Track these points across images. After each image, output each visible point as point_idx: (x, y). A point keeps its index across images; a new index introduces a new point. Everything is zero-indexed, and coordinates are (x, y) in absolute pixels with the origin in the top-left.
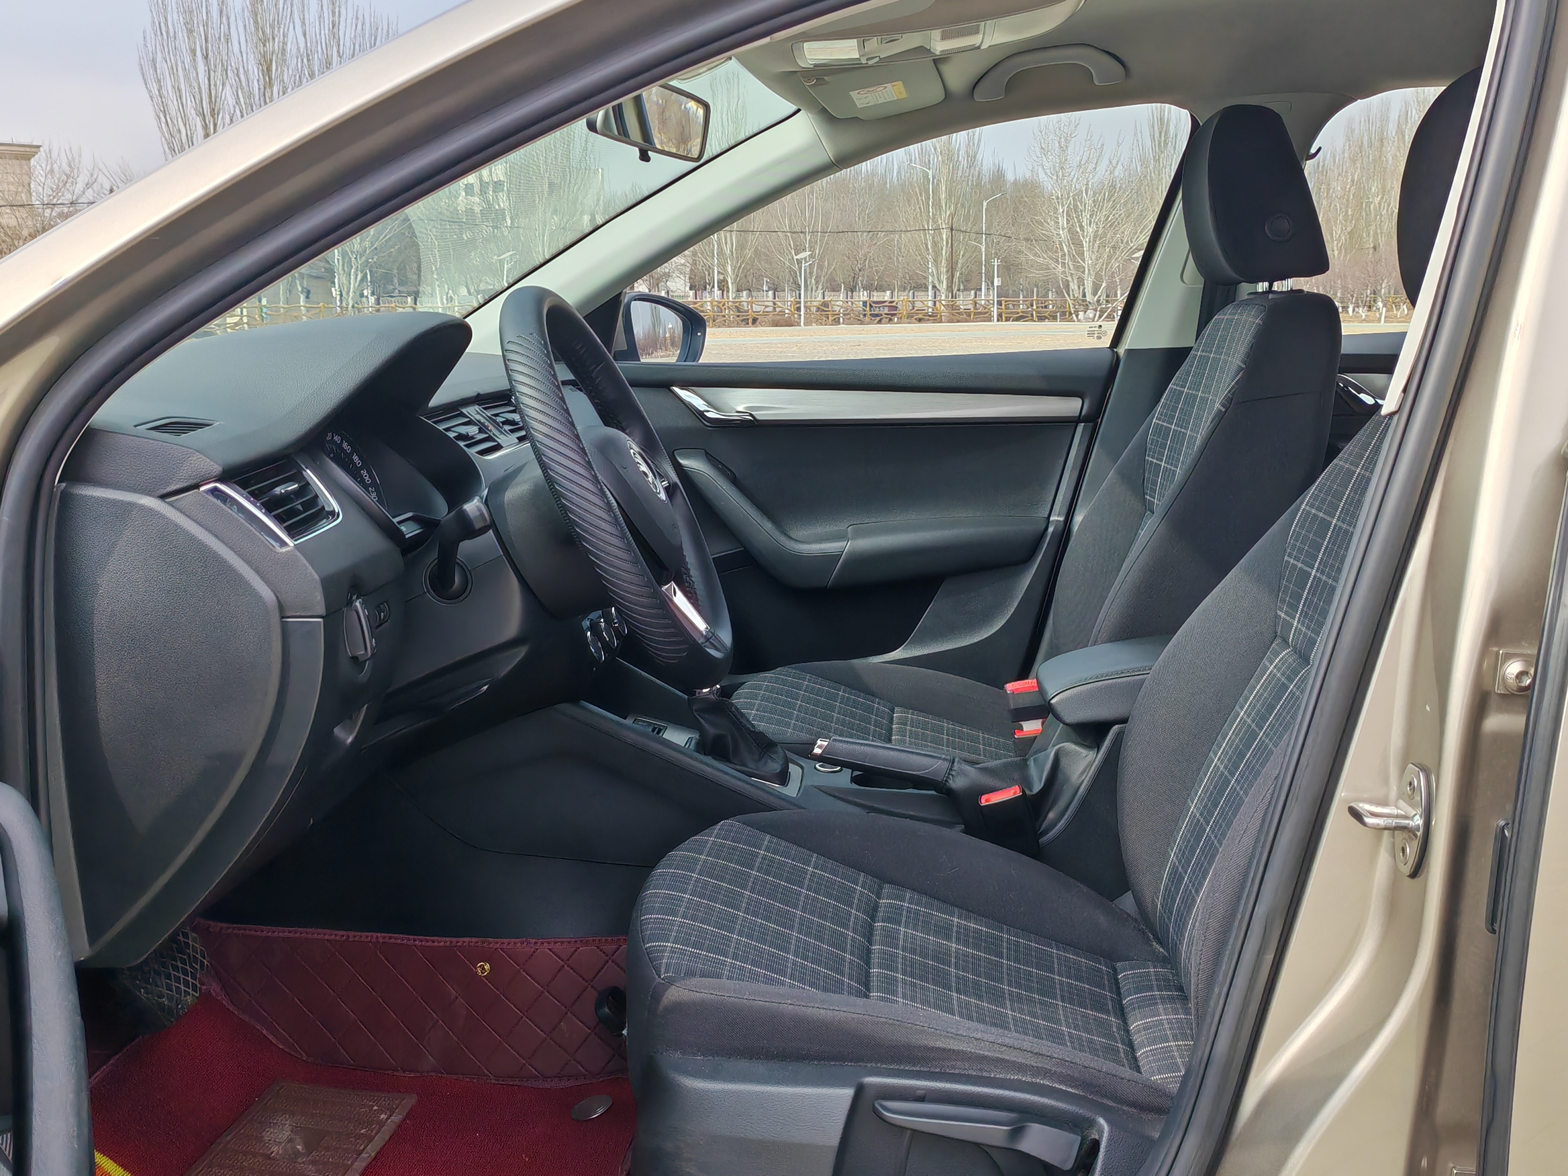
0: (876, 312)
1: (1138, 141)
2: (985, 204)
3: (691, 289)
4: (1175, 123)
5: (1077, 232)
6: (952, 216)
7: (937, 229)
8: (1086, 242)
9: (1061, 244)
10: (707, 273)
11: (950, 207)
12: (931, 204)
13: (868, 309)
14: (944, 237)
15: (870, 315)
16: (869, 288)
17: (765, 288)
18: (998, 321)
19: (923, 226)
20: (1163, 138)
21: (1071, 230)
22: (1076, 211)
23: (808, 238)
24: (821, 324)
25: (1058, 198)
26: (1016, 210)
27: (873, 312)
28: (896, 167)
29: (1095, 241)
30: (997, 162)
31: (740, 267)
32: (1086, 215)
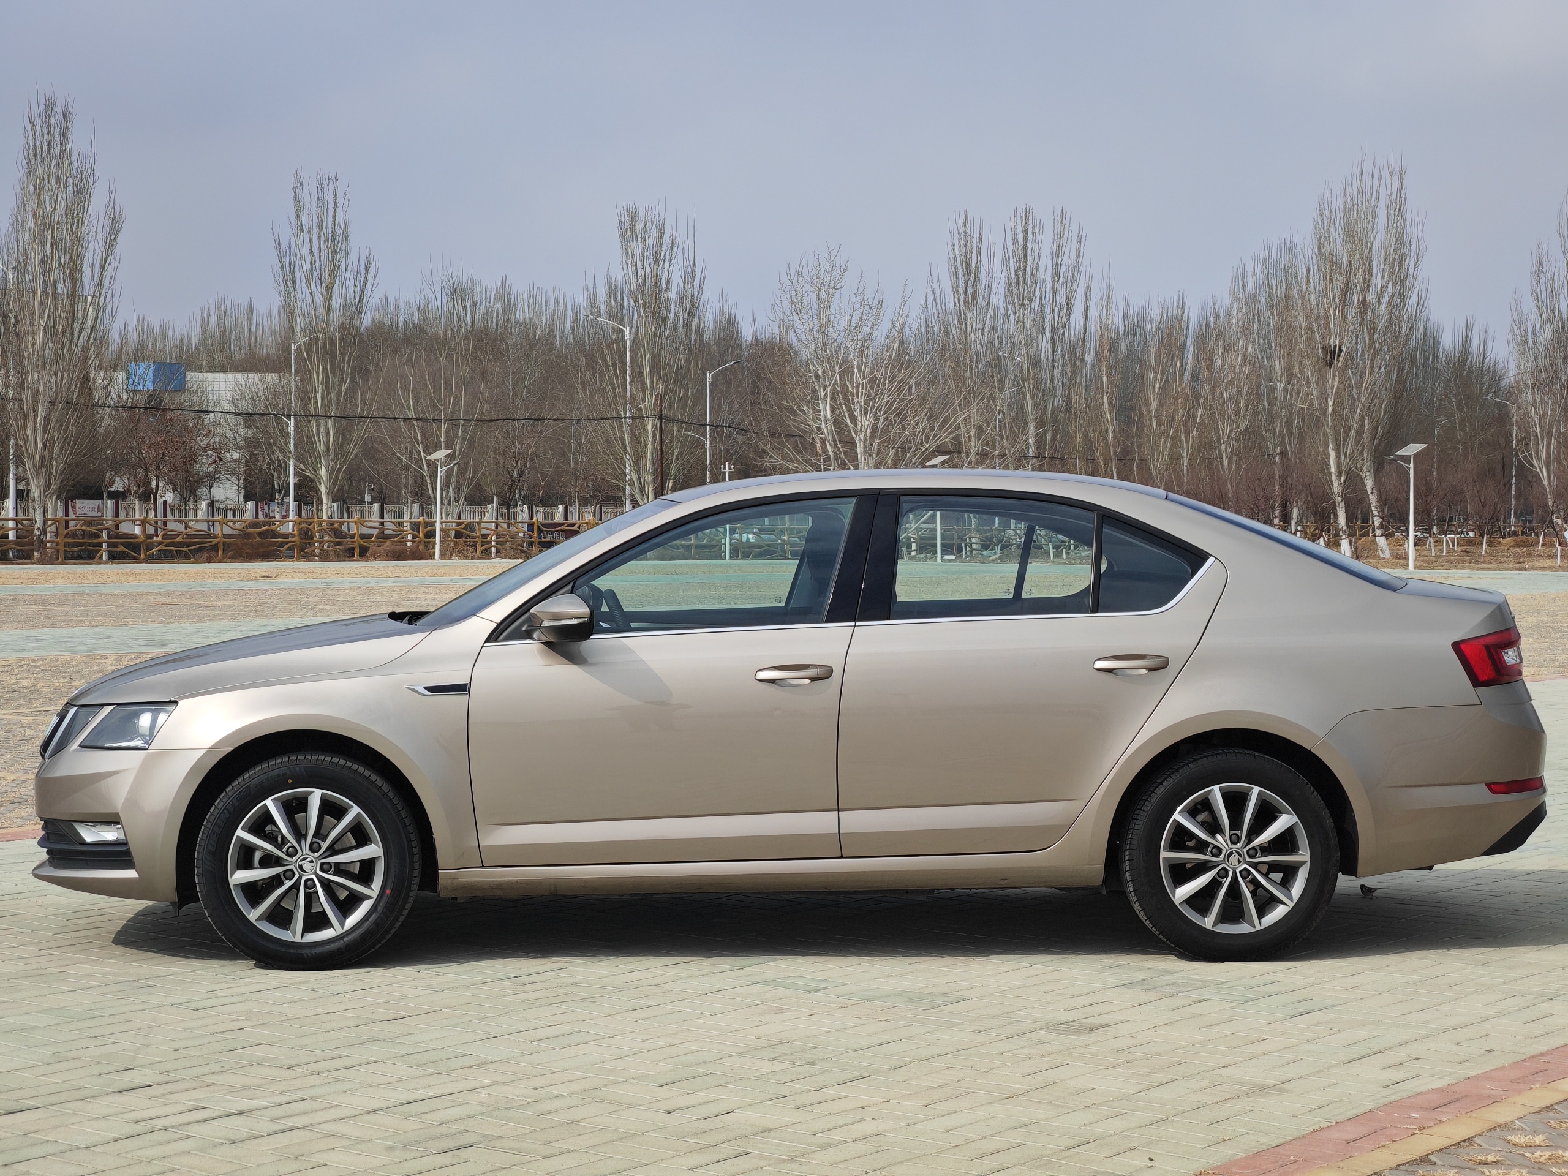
0: (548, 540)
1: (934, 293)
2: (709, 376)
3: (247, 498)
4: (987, 270)
5: (847, 425)
6: (661, 398)
7: (639, 418)
8: (860, 440)
9: (823, 442)
10: (275, 474)
11: (657, 384)
12: (628, 378)
13: (536, 535)
14: (650, 428)
15: (539, 543)
16: (532, 501)
17: (368, 498)
18: (731, 558)
19: (618, 412)
20: (970, 289)
21: (838, 423)
22: (845, 396)
23: (444, 428)
24: (466, 557)
25: (817, 375)
26: (755, 390)
27: (543, 540)
28: (570, 313)
29: (873, 437)
30: (726, 309)
31: (340, 469)
32: (860, 400)
